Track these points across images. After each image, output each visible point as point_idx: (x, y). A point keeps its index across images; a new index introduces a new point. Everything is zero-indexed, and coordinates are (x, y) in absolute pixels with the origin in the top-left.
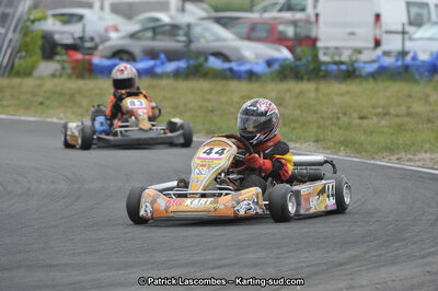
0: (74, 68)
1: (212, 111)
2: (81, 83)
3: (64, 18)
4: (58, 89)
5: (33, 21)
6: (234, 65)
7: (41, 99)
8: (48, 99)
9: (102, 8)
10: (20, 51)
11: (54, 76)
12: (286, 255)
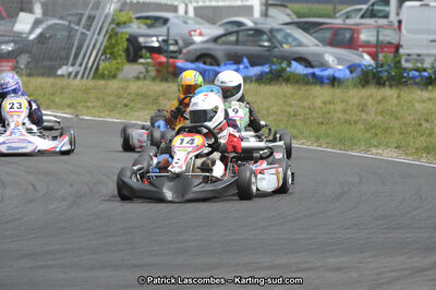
0: (158, 71)
1: (295, 116)
2: (165, 86)
3: (149, 22)
4: (143, 91)
5: (118, 24)
6: (317, 71)
7: (125, 101)
8: (133, 101)
9: (186, 12)
10: (104, 53)
11: (138, 78)
12: (370, 260)
